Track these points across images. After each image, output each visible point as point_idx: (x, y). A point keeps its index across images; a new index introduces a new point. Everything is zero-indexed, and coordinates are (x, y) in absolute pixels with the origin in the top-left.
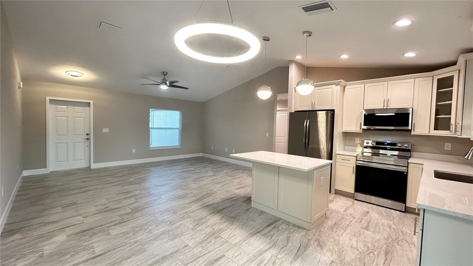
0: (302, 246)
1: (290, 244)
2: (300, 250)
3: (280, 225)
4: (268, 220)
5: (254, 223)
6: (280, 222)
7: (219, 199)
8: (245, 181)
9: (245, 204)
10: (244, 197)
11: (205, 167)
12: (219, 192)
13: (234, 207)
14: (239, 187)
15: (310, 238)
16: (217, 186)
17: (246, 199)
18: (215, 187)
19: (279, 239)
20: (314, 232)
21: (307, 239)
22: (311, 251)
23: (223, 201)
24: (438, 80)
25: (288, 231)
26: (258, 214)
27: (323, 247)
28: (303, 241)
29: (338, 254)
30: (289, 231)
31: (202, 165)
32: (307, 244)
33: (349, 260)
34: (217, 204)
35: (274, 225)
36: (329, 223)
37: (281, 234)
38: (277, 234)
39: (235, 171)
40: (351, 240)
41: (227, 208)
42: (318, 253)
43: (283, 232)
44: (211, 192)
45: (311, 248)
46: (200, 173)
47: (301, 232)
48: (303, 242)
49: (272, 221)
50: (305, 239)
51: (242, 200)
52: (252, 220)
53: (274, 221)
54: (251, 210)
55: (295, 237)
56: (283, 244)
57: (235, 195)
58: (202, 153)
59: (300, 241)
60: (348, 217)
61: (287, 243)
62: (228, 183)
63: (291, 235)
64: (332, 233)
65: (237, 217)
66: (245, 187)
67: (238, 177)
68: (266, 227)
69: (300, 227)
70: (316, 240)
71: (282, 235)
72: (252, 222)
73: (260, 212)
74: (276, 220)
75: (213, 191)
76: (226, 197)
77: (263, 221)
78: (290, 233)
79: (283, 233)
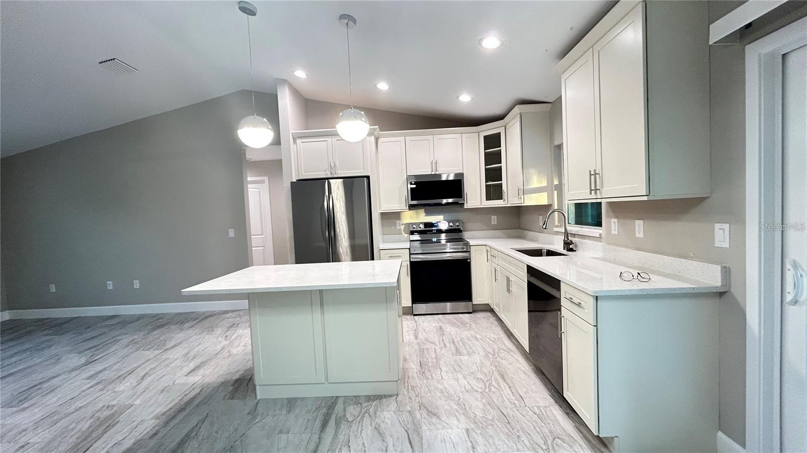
0: (409, 432)
1: (390, 441)
2: (412, 441)
3: (345, 410)
4: (315, 413)
5: (290, 436)
6: (339, 407)
7: (152, 419)
8: (200, 348)
9: (235, 401)
10: (224, 384)
11: (43, 346)
12: (138, 402)
13: (212, 424)
14: (192, 365)
15: (409, 408)
16: (121, 387)
17: (231, 388)
18: (114, 392)
19: (365, 442)
20: (406, 394)
21: (407, 413)
22: (428, 433)
23: (167, 423)
24: (485, 137)
25: (367, 415)
26: (284, 412)
27: (437, 414)
28: (404, 420)
29: (463, 414)
30: (369, 414)
31: (27, 346)
32: (413, 422)
33: (481, 415)
34: (151, 438)
35: (333, 417)
36: (413, 366)
37: (359, 430)
38: (353, 432)
39: (156, 332)
40: (457, 380)
41: (193, 434)
42: (440, 428)
43: (359, 422)
44: (107, 413)
45: (424, 427)
46: (29, 371)
47: (388, 406)
48: (406, 423)
49: (324, 410)
50: (404, 415)
51: (223, 394)
52: (281, 432)
53: (328, 409)
54: (260, 409)
55: (387, 420)
56: (379, 450)
57: (197, 391)
58: (9, 309)
59: (401, 424)
60: (427, 345)
61: (383, 441)
62: (153, 366)
63: (377, 420)
64: (429, 381)
65: (238, 442)
66: (210, 359)
67: (172, 344)
68: (321, 432)
69: (379, 397)
70: (420, 407)
71: (362, 430)
72: (284, 436)
73: (285, 402)
74: (330, 403)
75: (115, 409)
76: (170, 406)
77: (305, 421)
78: (373, 419)
79: (362, 426)
